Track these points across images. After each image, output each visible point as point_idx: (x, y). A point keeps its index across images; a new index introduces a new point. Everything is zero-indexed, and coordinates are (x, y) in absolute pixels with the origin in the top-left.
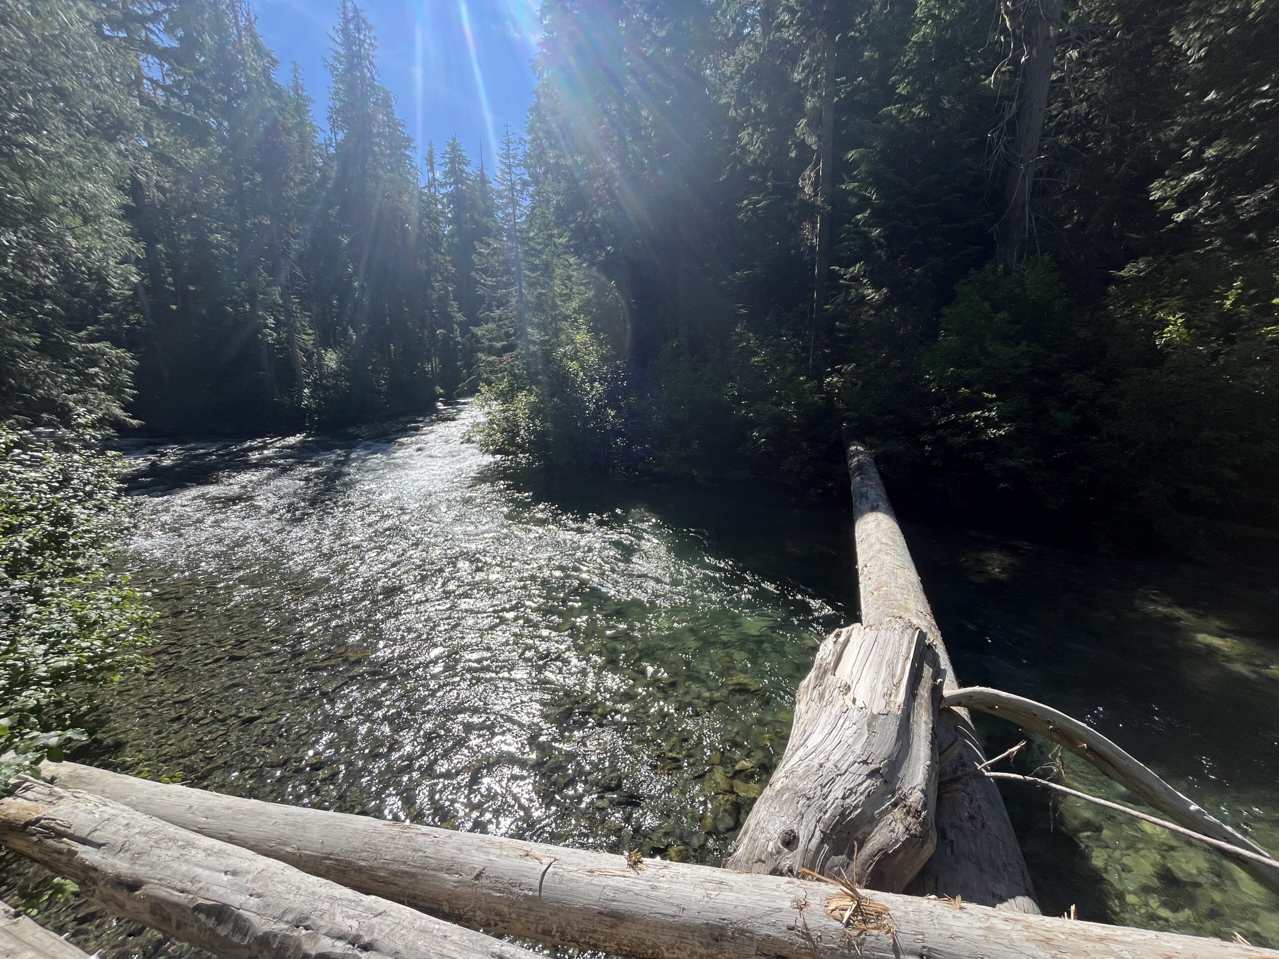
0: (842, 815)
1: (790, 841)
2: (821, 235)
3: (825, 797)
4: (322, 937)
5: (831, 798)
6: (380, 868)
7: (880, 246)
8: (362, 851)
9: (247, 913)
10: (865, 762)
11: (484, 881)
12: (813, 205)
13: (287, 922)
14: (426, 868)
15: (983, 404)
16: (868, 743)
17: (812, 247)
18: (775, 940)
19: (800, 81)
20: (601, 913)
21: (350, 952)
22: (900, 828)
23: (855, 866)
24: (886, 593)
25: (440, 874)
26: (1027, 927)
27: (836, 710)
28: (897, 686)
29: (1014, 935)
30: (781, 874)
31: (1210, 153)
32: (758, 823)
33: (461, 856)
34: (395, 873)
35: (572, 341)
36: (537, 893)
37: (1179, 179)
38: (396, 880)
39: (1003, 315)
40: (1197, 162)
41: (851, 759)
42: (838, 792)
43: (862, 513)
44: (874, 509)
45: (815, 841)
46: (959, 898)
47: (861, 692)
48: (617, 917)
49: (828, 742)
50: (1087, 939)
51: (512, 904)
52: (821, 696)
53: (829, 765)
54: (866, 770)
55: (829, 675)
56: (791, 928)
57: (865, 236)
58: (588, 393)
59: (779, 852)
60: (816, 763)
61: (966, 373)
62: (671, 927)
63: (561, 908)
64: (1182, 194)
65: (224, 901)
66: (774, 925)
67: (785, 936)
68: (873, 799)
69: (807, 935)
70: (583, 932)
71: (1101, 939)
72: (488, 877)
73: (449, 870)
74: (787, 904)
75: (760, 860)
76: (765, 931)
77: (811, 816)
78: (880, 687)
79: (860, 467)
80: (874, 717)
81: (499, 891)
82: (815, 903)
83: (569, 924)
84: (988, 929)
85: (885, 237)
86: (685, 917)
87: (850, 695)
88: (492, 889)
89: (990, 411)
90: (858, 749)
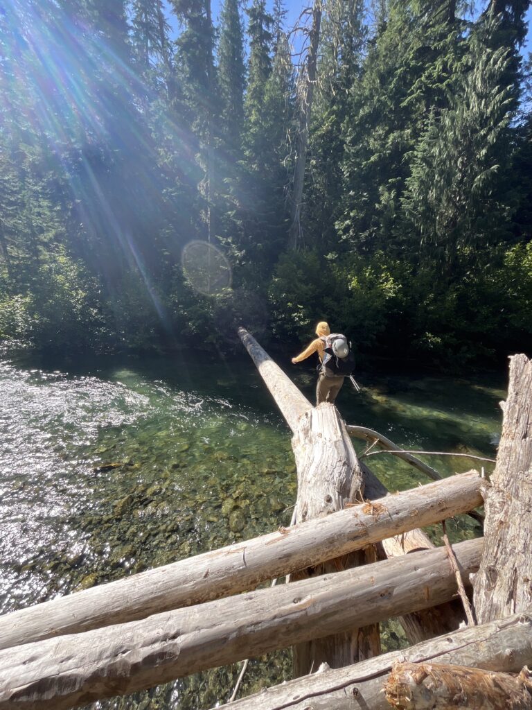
0: (341, 483)
1: (329, 500)
2: (211, 219)
3: (333, 478)
4: (141, 649)
5: (335, 478)
6: (133, 605)
7: (241, 230)
8: (113, 603)
9: (70, 671)
10: (340, 461)
11: (211, 576)
12: (206, 201)
13: (107, 658)
14: (169, 589)
15: (297, 310)
16: (338, 453)
17: (206, 224)
18: (353, 532)
19: (195, 132)
20: (280, 558)
21: (166, 645)
22: (358, 481)
23: (350, 499)
24: (292, 396)
25: (181, 587)
26: (417, 491)
27: (321, 444)
28: (336, 429)
29: (417, 495)
30: (332, 513)
31: (352, 214)
32: (312, 499)
33: (189, 571)
34: (147, 602)
35: (55, 261)
36: (244, 567)
37: (343, 222)
38: (149, 605)
39: (300, 271)
40: (348, 217)
41: (335, 461)
42: (336, 475)
43: (261, 362)
44: (266, 359)
45: (337, 496)
46: (398, 491)
47: (327, 435)
48: (288, 556)
49: (324, 457)
50: (432, 488)
51: (232, 578)
52: (311, 441)
53: (329, 466)
54: (342, 463)
55: (310, 432)
56: (356, 525)
57: (234, 223)
58: (74, 298)
59: (327, 505)
60: (324, 467)
61: (290, 296)
62: (313, 548)
63: (259, 566)
64: (345, 228)
65: (41, 677)
66: (350, 527)
67: (356, 529)
68: (347, 473)
69: (363, 525)
70: (272, 572)
71: (435, 486)
72: (212, 573)
73: (185, 582)
74: (351, 517)
75: (321, 512)
76: (348, 530)
77: (331, 487)
78: (331, 431)
79: (249, 340)
80: (336, 442)
81: (222, 576)
82: (359, 512)
83: (265, 571)
84: (410, 496)
85: (243, 226)
86: (317, 541)
87: (323, 438)
88: (217, 577)
89: (300, 313)
90: (336, 456)
